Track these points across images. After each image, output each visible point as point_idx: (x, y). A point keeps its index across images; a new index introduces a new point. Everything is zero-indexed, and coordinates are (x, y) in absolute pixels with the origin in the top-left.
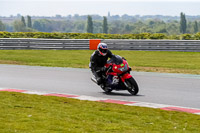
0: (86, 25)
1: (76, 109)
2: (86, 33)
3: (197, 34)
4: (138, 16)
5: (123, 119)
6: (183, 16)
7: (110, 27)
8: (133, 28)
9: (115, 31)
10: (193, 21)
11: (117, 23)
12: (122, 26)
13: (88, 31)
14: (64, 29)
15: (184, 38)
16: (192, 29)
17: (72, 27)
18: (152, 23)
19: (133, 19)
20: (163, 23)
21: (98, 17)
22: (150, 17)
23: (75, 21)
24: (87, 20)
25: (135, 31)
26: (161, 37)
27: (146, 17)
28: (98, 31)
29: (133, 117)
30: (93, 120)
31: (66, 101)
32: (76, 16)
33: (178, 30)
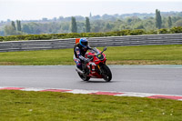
0: (71, 26)
2: (70, 32)
3: (172, 27)
4: (117, 15)
5: (115, 108)
6: (158, 13)
7: (92, 27)
8: (113, 26)
9: (97, 29)
10: (167, 17)
11: (98, 23)
12: (103, 25)
13: (73, 31)
15: (161, 32)
16: (166, 24)
17: (58, 29)
18: (130, 20)
19: (113, 18)
20: (139, 20)
21: (81, 18)
22: (128, 15)
23: (60, 22)
24: (71, 21)
25: (115, 29)
26: (141, 33)
27: (124, 15)
28: (81, 30)
30: (88, 111)
31: (61, 95)
32: (61, 18)
33: (154, 26)
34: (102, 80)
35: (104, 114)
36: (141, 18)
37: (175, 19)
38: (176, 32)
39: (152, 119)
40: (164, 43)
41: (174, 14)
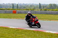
1: (9, 30)
2: (12, 9)
3: (44, 9)
4: (27, 4)
5: (23, 33)
6: (40, 4)
9: (20, 8)
10: (43, 5)
11: (21, 6)
12: (22, 7)
13: (13, 8)
14: (5, 7)
15: (40, 10)
16: (42, 8)
17: (8, 7)
18: (31, 6)
20: (34, 6)
24: (12, 5)
25: (26, 8)
26: (34, 10)
27: (29, 4)
28: (15, 8)
29: (25, 33)
30: (14, 33)
31: (6, 28)
32: (9, 4)
33: (38, 8)
35: (19, 35)
36: (35, 5)
37: (45, 6)
39: (34, 37)
40: (41, 13)
41: (45, 5)
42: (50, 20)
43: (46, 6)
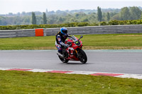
0: (31, 19)
1: (31, 78)
3: (110, 21)
4: (67, 11)
5: (66, 84)
6: (99, 9)
7: (48, 20)
8: (64, 19)
9: (52, 22)
11: (53, 17)
12: (57, 18)
13: (33, 23)
15: (102, 24)
16: (106, 18)
17: (21, 21)
18: (77, 15)
19: (64, 13)
20: (85, 15)
21: (40, 13)
22: (76, 11)
23: (23, 16)
24: (31, 15)
25: (66, 22)
26: (86, 25)
28: (39, 23)
29: (72, 81)
30: (44, 85)
31: (24, 73)
32: (24, 13)
33: (96, 19)
34: (79, 62)
36: (86, 13)
37: (113, 14)
38: (113, 24)
40: (104, 32)
42: (129, 48)
43: (115, 14)
